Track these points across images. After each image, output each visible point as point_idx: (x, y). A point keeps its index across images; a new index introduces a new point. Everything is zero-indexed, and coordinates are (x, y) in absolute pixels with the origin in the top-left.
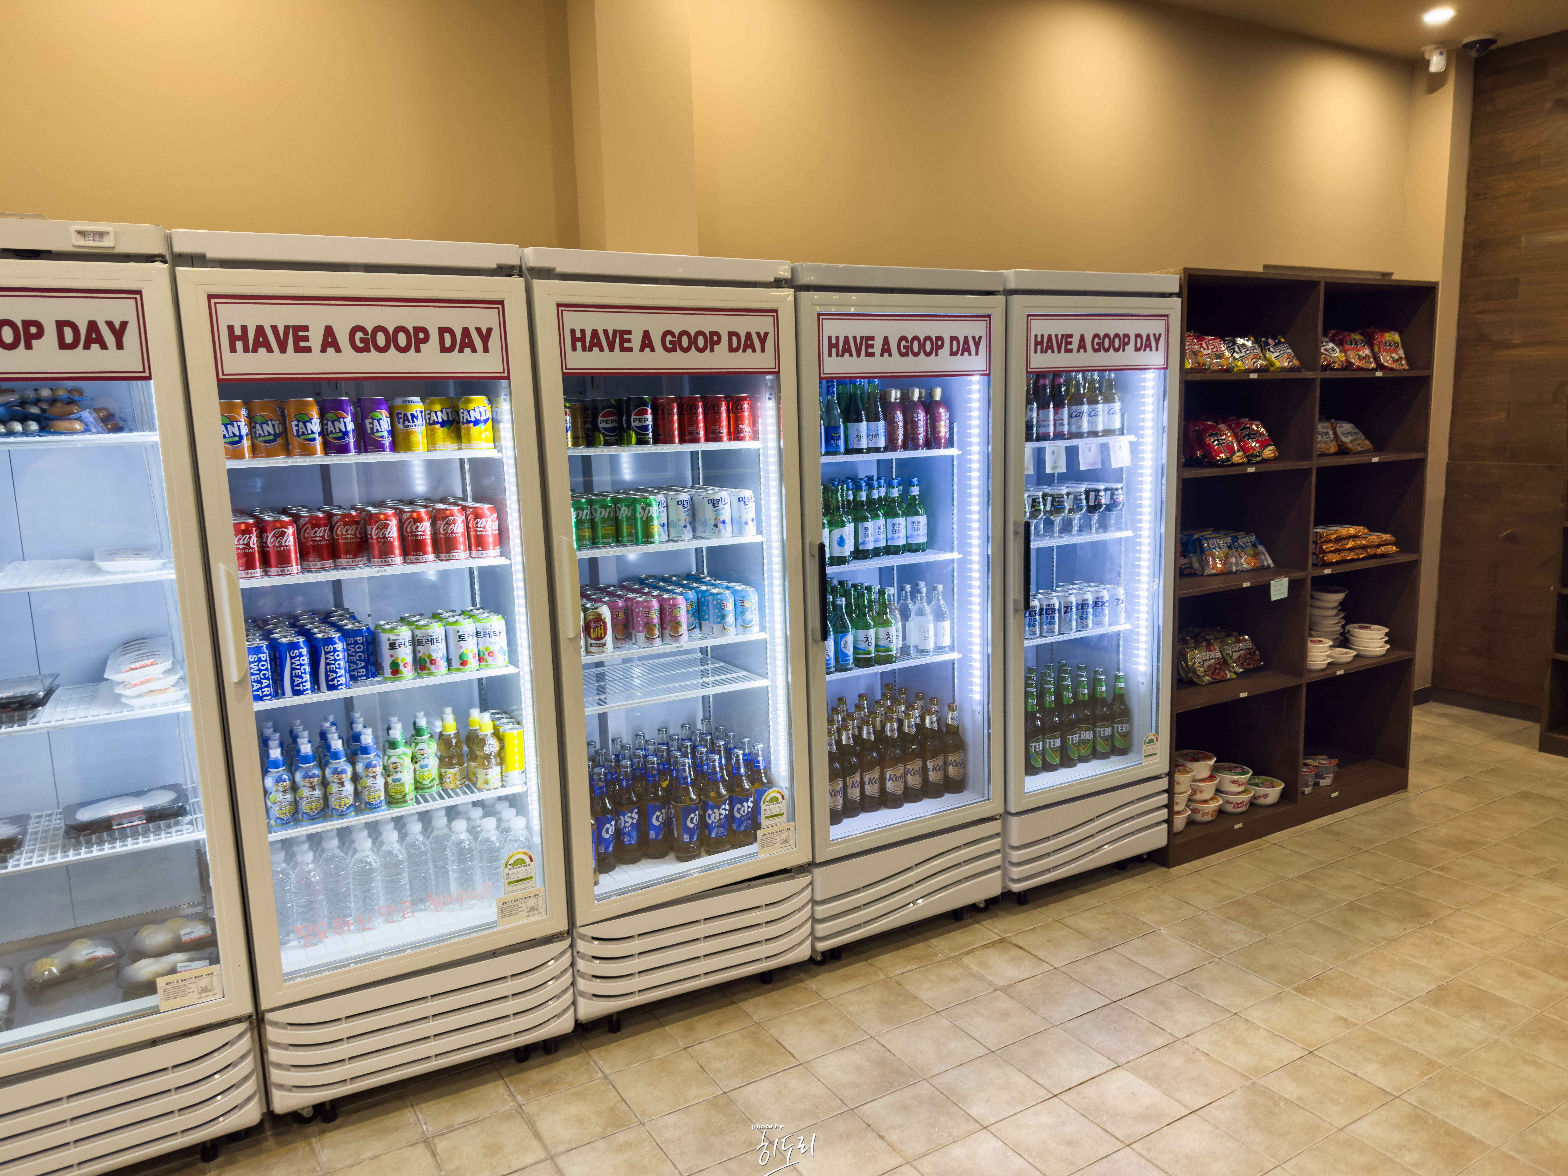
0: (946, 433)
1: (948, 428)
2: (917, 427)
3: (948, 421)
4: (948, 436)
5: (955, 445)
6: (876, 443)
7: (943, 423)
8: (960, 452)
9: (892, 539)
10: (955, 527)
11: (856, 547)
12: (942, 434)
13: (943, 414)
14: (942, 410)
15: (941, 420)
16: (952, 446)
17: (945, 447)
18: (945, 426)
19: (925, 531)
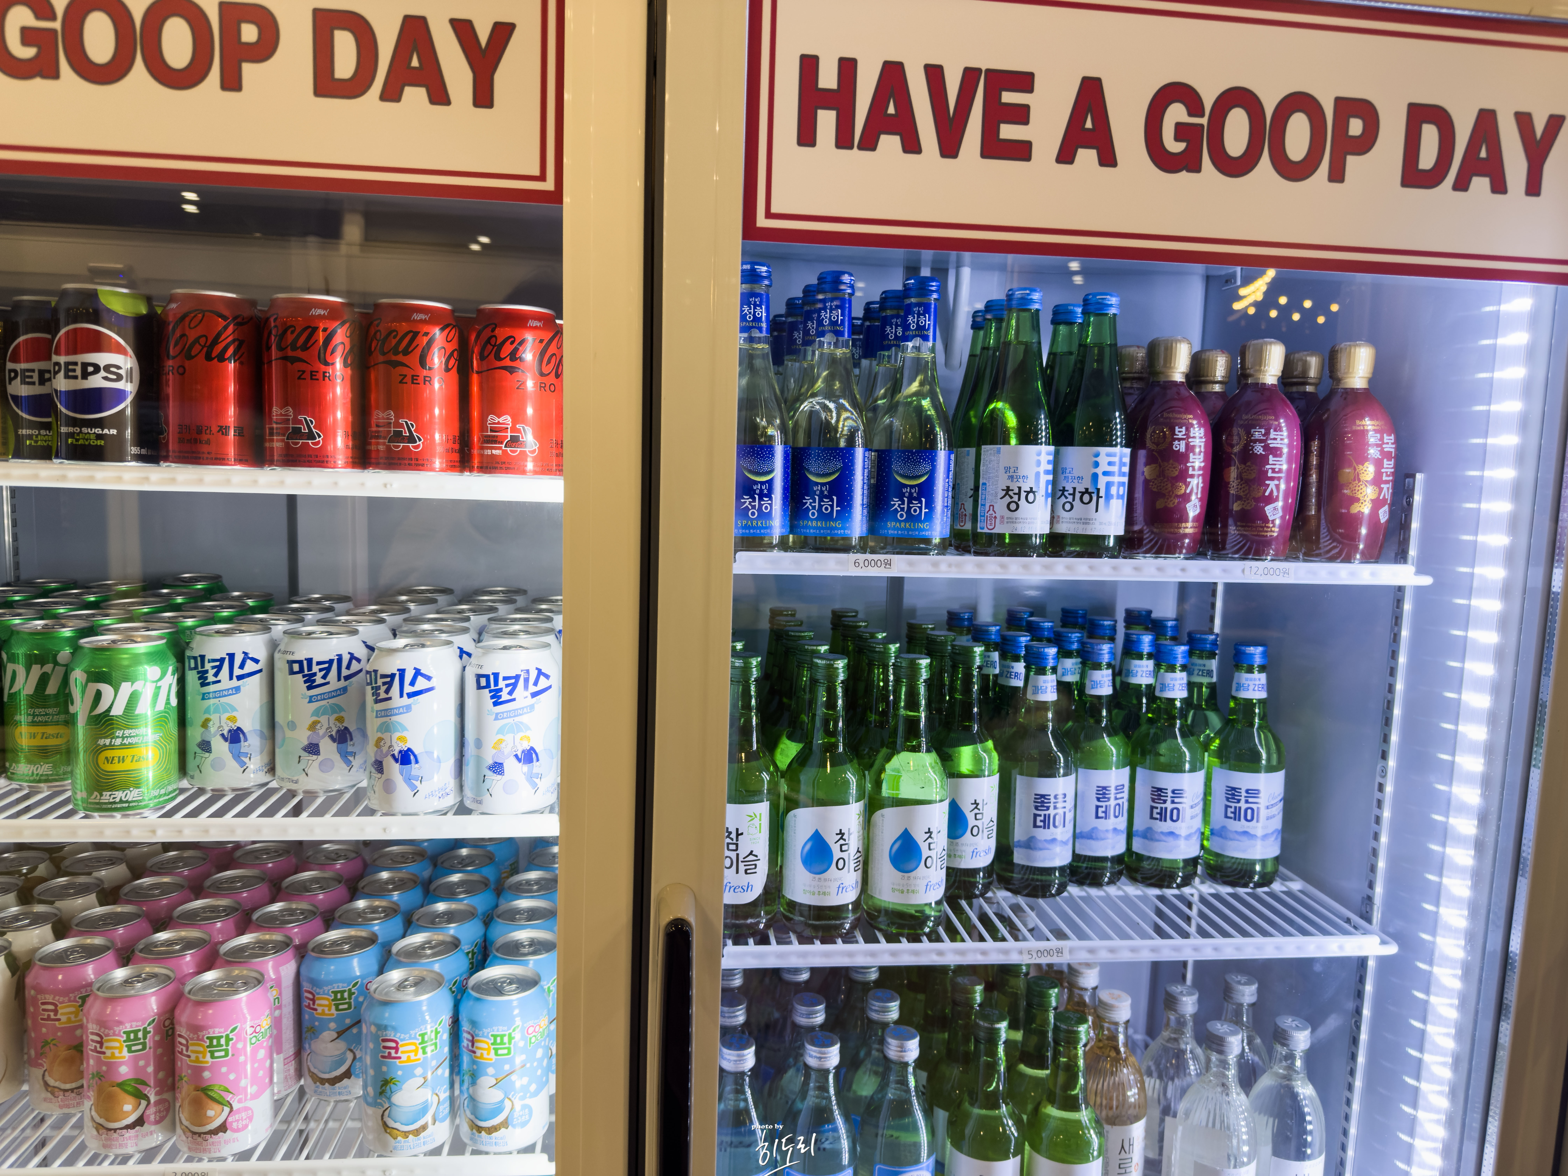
0: (1377, 504)
1: (1387, 490)
2: (1262, 478)
3: (1388, 466)
4: (1383, 515)
5: (1413, 552)
6: (1086, 521)
7: (1368, 471)
8: (1426, 581)
9: (1148, 835)
10: (1386, 814)
11: (1004, 851)
12: (1365, 508)
13: (1372, 438)
14: (1368, 424)
15: (1362, 459)
16: (1401, 556)
17: (1374, 555)
18: (1377, 481)
19: (1277, 823)
